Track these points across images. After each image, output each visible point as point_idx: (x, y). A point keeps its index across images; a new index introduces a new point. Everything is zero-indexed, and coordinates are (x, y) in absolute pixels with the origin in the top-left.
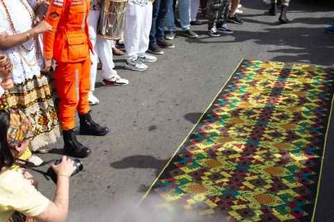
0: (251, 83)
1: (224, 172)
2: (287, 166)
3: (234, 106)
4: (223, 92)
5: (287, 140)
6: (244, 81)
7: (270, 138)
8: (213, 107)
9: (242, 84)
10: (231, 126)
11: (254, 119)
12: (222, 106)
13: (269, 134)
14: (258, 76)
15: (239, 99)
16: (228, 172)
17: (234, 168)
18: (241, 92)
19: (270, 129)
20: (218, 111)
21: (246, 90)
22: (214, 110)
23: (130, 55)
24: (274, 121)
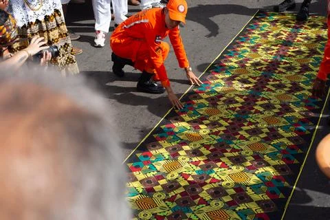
0: (263, 34)
1: (222, 121)
2: (285, 116)
3: (242, 56)
4: (234, 43)
5: (289, 92)
6: (257, 32)
7: (274, 89)
8: (222, 57)
9: (253, 35)
10: (236, 76)
11: (260, 70)
12: (231, 56)
13: (273, 85)
14: (272, 27)
15: (249, 50)
16: (226, 120)
17: (233, 117)
18: (252, 42)
19: (275, 80)
20: (226, 61)
21: (257, 41)
22: (222, 61)
23: (145, 5)
24: (280, 72)
